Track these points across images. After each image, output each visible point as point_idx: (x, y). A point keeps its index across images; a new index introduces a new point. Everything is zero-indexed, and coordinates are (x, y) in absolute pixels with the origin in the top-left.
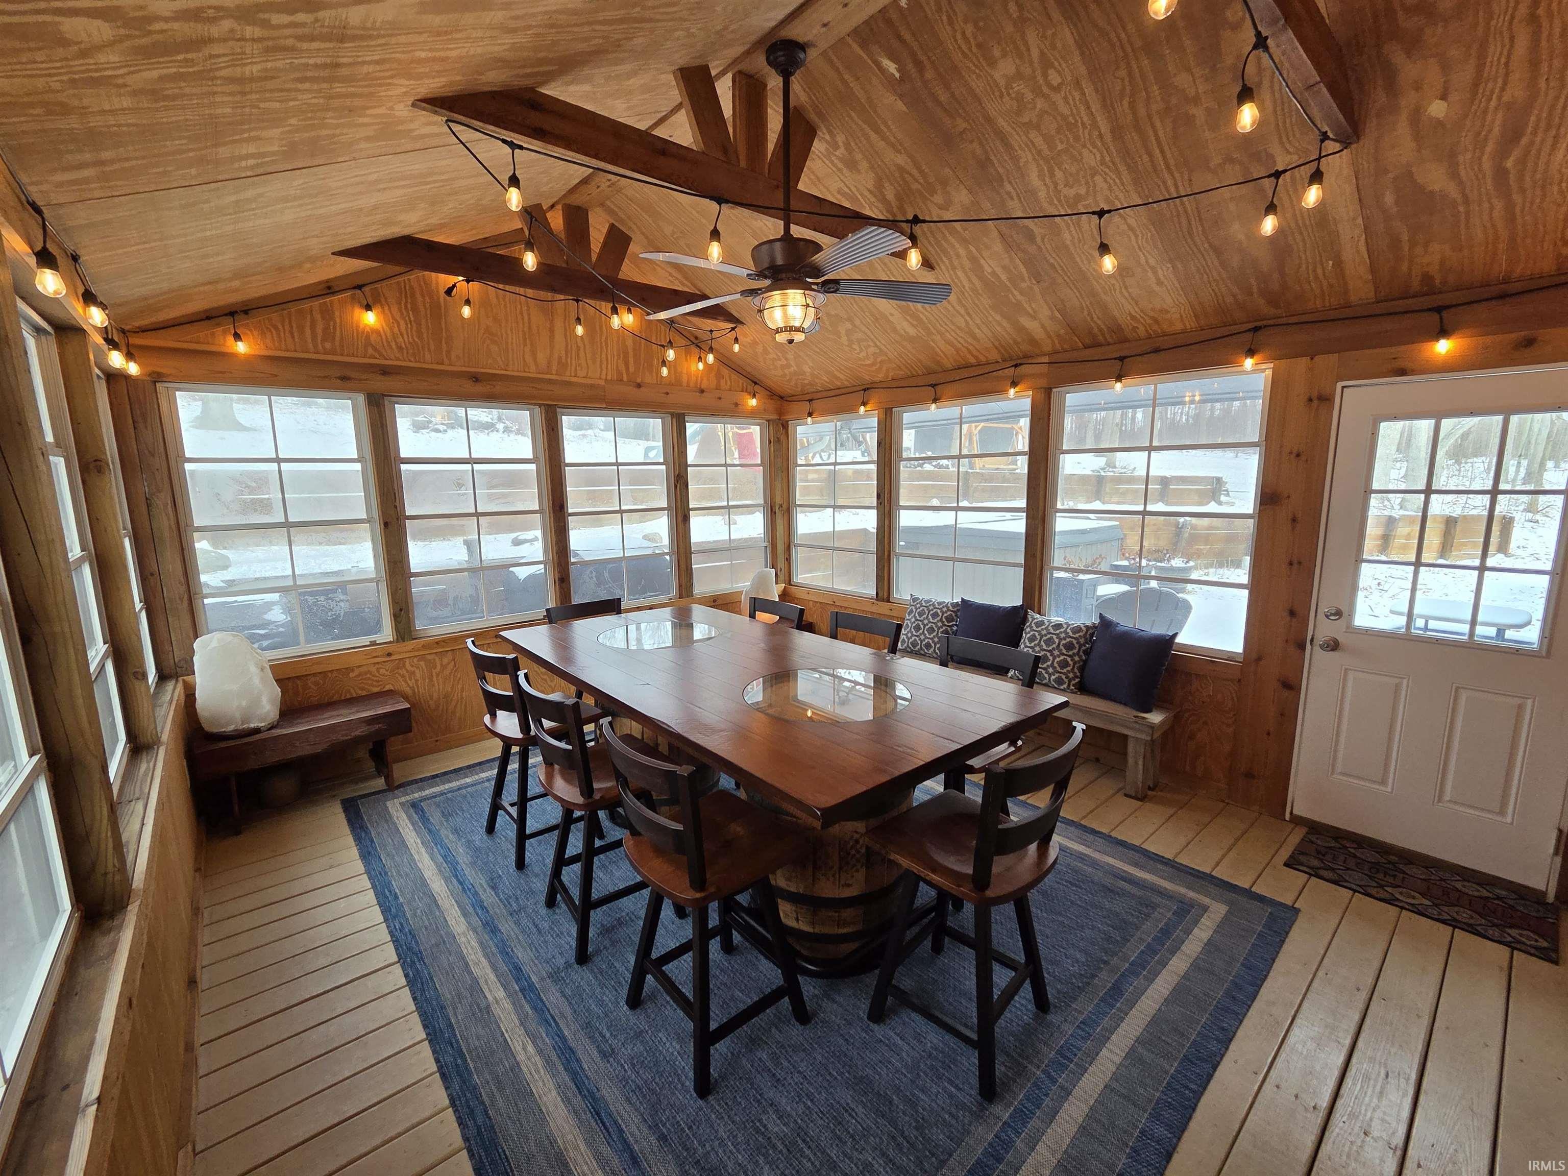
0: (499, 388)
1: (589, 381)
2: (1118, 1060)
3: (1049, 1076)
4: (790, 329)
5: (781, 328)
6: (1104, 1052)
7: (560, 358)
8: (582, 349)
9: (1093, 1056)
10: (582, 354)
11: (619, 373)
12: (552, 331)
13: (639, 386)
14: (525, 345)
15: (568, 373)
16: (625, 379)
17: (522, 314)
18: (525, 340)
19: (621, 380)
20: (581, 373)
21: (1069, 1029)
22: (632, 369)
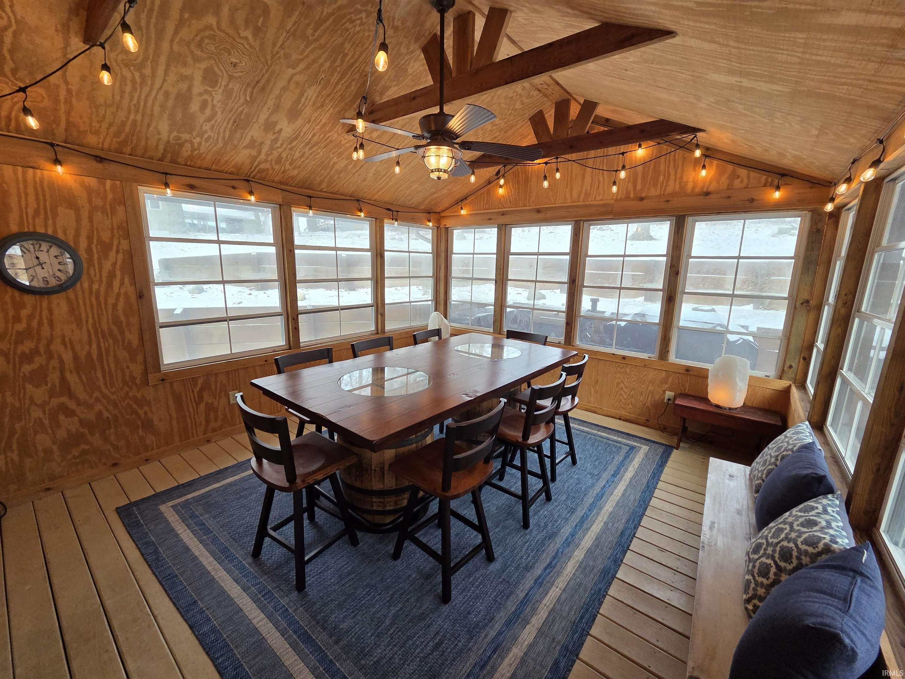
0: (549, 214)
1: (603, 202)
2: (255, 622)
3: (258, 584)
4: (439, 170)
5: (441, 169)
6: (262, 616)
7: (586, 191)
8: (602, 183)
9: (263, 609)
10: (601, 185)
11: (628, 192)
12: (584, 176)
13: (642, 199)
14: (567, 187)
15: (590, 200)
16: (632, 196)
17: (568, 169)
18: (567, 184)
19: (629, 197)
20: (598, 198)
21: (284, 602)
22: (639, 187)
